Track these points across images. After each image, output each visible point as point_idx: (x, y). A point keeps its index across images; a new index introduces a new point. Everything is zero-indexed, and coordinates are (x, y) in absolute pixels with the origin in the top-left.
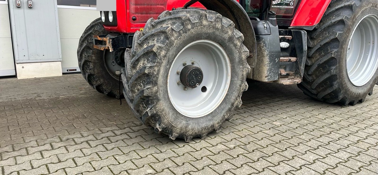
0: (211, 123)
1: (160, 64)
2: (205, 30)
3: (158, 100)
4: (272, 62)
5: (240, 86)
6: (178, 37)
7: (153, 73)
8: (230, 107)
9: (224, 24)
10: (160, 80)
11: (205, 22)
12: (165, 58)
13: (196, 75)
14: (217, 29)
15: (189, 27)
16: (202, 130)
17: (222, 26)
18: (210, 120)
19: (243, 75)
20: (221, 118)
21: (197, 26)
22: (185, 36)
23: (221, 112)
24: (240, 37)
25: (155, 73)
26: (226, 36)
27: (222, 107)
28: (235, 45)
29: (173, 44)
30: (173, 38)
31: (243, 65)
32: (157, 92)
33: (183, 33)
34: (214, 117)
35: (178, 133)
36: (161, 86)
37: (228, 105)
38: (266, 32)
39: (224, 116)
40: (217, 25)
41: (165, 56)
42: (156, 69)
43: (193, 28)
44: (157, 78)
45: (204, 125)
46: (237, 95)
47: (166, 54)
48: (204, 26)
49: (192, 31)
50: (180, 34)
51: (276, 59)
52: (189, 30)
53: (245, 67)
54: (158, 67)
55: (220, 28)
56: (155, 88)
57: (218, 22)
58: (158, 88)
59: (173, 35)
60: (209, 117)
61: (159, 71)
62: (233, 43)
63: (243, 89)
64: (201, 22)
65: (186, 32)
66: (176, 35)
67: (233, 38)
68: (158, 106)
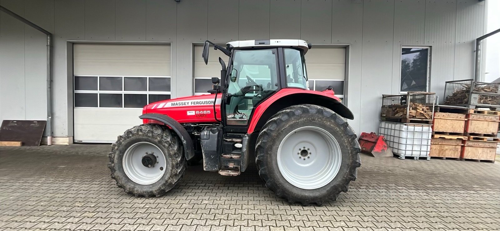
0: (151, 190)
1: (115, 153)
2: (141, 137)
3: (115, 171)
4: (208, 158)
5: (171, 171)
6: (124, 140)
7: (111, 157)
8: (164, 182)
9: (154, 134)
10: (116, 161)
11: (140, 133)
12: (118, 150)
13: (148, 160)
14: (150, 137)
15: (131, 135)
16: (143, 193)
17: (153, 135)
18: (150, 188)
19: (172, 164)
20: (158, 188)
21: (135, 135)
22: (128, 140)
23: (158, 185)
24: (167, 141)
25: (113, 157)
26: (156, 141)
27: (160, 181)
28: (164, 146)
29: (122, 144)
30: (121, 141)
31: (172, 158)
32: (114, 167)
33: (127, 138)
34: (153, 186)
35: (128, 191)
36: (116, 164)
37: (163, 181)
38: (205, 137)
39: (160, 187)
40: (149, 135)
41: (117, 149)
42: (113, 155)
43: (132, 136)
44: (114, 160)
45: (145, 190)
46: (169, 176)
47: (118, 148)
48: (140, 135)
49: (132, 137)
50: (125, 139)
51: (212, 156)
52: (130, 137)
53: (174, 159)
54: (114, 154)
55: (151, 136)
56: (113, 165)
57: (149, 133)
58: (114, 164)
59: (121, 139)
60: (151, 186)
61: (114, 156)
62: (162, 144)
63: (174, 173)
64: (138, 133)
65: (128, 138)
66: (123, 139)
67: (162, 142)
68: (115, 173)
